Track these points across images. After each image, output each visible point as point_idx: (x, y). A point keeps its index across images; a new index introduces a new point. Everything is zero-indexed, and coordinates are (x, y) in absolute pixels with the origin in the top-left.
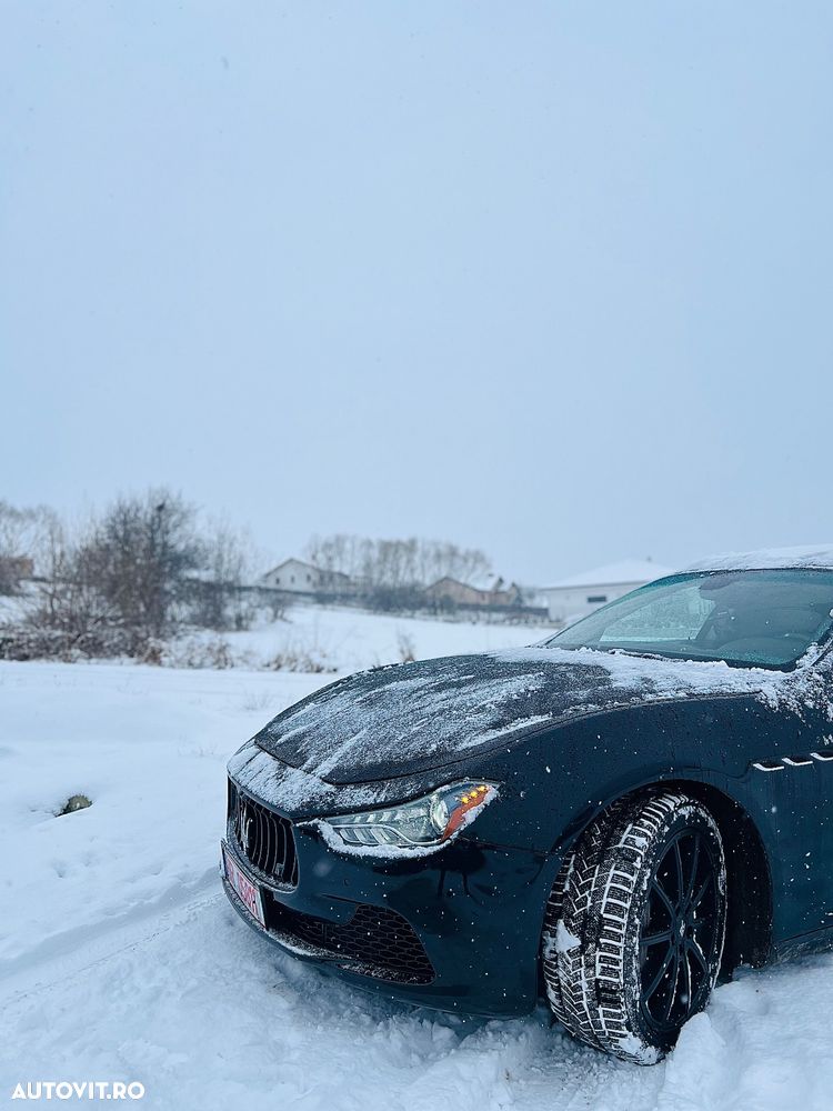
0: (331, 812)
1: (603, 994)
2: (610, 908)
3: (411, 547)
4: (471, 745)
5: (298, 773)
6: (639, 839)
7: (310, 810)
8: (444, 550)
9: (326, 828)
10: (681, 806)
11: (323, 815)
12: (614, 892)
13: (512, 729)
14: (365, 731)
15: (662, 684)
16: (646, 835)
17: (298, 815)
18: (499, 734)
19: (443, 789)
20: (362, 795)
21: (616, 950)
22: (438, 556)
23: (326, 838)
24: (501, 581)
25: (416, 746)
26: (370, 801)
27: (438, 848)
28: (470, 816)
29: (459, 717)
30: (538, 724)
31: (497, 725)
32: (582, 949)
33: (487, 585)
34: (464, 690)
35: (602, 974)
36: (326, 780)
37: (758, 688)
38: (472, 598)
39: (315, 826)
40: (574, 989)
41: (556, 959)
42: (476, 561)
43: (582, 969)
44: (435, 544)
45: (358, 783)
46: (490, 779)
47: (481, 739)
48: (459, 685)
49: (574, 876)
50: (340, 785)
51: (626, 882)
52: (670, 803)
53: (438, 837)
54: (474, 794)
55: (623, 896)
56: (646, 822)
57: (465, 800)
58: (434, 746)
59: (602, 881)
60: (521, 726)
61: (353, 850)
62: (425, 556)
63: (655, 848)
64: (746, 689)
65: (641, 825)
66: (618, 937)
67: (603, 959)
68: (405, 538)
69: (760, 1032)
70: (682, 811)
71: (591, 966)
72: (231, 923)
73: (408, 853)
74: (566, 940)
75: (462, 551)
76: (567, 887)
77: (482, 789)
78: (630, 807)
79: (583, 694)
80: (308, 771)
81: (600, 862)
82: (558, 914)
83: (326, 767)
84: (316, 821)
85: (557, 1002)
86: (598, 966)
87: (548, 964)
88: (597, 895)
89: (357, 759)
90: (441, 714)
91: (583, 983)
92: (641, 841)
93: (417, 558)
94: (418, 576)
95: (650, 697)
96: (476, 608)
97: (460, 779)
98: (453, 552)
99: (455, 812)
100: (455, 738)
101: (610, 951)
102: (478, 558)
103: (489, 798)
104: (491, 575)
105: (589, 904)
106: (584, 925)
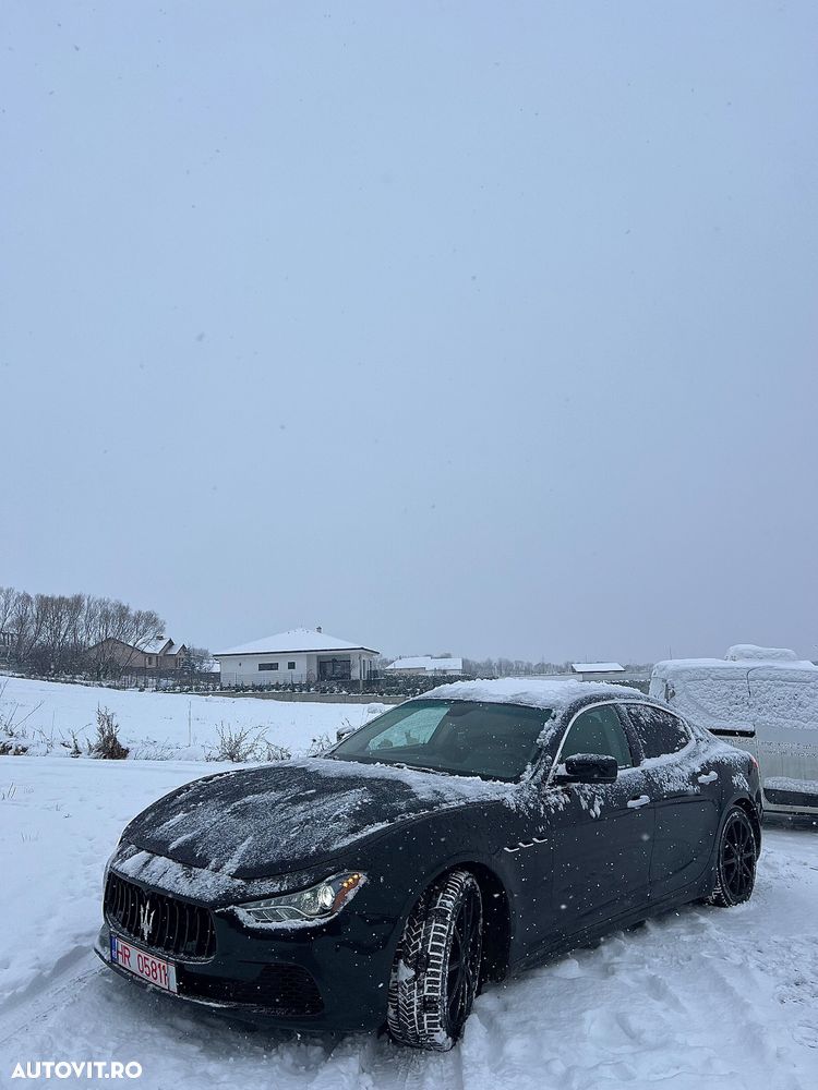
0: (244, 900)
1: (428, 1005)
2: (434, 948)
3: (76, 605)
4: (340, 845)
5: (206, 872)
6: (448, 902)
7: (228, 898)
8: (113, 611)
9: (241, 913)
10: (466, 879)
11: (237, 903)
12: (436, 938)
13: (365, 834)
14: (251, 838)
15: (449, 796)
16: (451, 899)
17: (214, 904)
18: (359, 837)
19: (331, 878)
20: (268, 886)
21: (437, 975)
22: (106, 617)
23: (241, 919)
24: (171, 643)
25: (300, 847)
26: (276, 889)
27: (329, 919)
28: (351, 895)
29: (323, 825)
30: (382, 829)
31: (354, 830)
32: (415, 978)
33: (155, 648)
34: (316, 802)
35: (428, 991)
36: (234, 876)
37: (504, 796)
38: (139, 662)
39: (233, 910)
40: (408, 1005)
41: (397, 987)
42: (147, 624)
43: (415, 991)
44: (103, 603)
45: (263, 878)
46: (359, 870)
47: (347, 842)
48: (310, 798)
49: (409, 930)
50: (248, 880)
51: (443, 930)
52: (462, 877)
53: (326, 911)
54: (351, 880)
55: (440, 939)
56: (451, 891)
57: (345, 885)
58: (314, 848)
59: (427, 932)
60: (372, 830)
61: (265, 926)
62: (91, 616)
63: (457, 907)
64: (496, 798)
65: (448, 893)
66: (437, 966)
67: (429, 982)
68: (68, 595)
69: (506, 1021)
70: (467, 882)
71: (421, 987)
72: (109, 999)
73: (309, 924)
74: (406, 973)
75: (132, 613)
76: (405, 938)
77: (356, 876)
78: (442, 881)
79: (403, 805)
80: (216, 870)
81: (426, 919)
82: (399, 956)
83: (231, 866)
84: (232, 907)
85: (394, 1017)
86: (426, 987)
87: (391, 991)
88: (425, 941)
89: (255, 860)
90: (307, 824)
91: (415, 1000)
92: (450, 903)
93: (81, 619)
94: (82, 636)
95: (445, 806)
96: (142, 671)
97: (342, 871)
98: (123, 612)
99: (339, 895)
100: (327, 842)
101: (434, 976)
102: (150, 620)
103: (362, 882)
104: (161, 638)
105: (420, 947)
106: (417, 962)
